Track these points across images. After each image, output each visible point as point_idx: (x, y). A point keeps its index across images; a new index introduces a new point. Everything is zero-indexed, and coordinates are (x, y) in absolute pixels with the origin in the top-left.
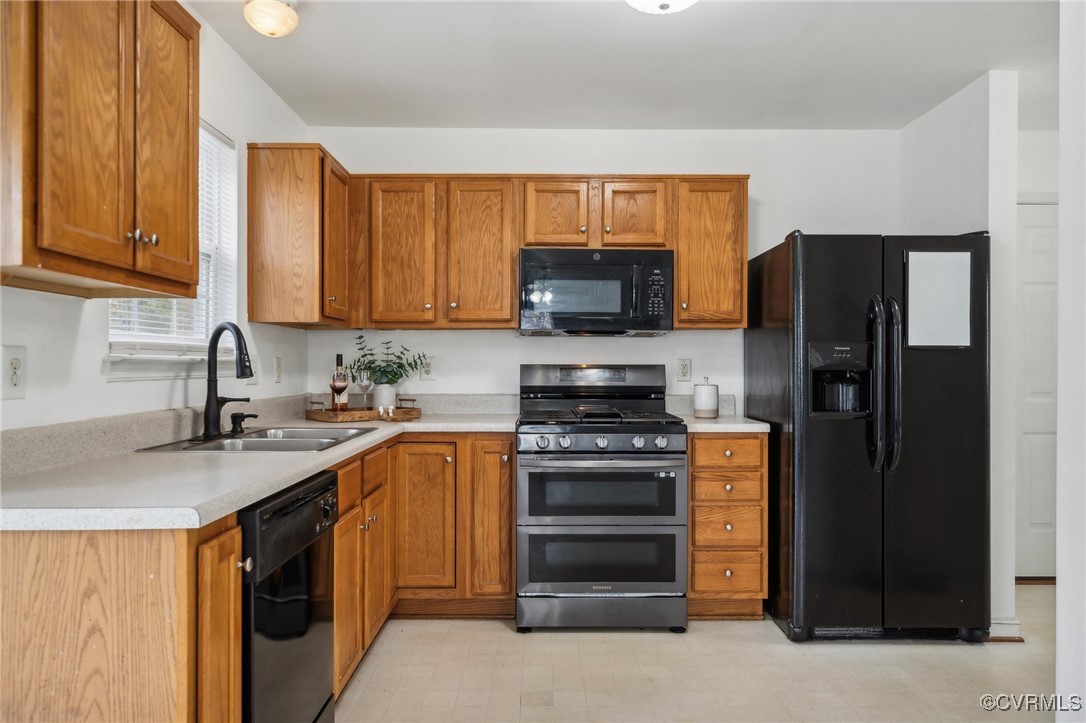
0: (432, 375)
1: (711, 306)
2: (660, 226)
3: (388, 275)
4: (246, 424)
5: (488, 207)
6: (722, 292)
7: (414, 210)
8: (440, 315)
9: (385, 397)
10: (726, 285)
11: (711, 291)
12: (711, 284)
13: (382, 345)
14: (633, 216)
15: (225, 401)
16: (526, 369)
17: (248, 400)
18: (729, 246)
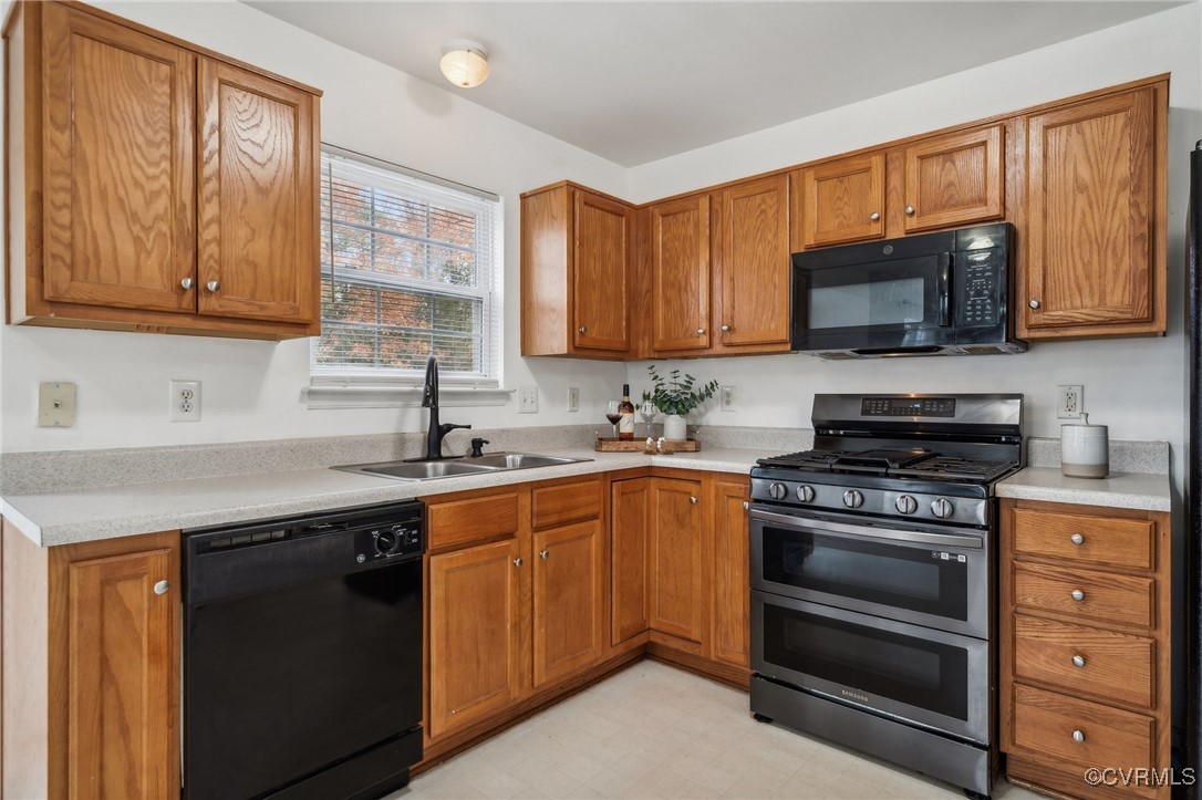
0: (732, 406)
1: (1087, 301)
2: (994, 194)
3: (667, 301)
4: (485, 449)
5: (763, 212)
6: (1110, 276)
7: (690, 230)
8: (716, 340)
9: (675, 427)
10: (1118, 265)
11: (1088, 277)
12: (1087, 265)
13: (670, 375)
14: (950, 184)
15: (449, 427)
16: (820, 400)
17: (469, 427)
18: (1124, 199)
